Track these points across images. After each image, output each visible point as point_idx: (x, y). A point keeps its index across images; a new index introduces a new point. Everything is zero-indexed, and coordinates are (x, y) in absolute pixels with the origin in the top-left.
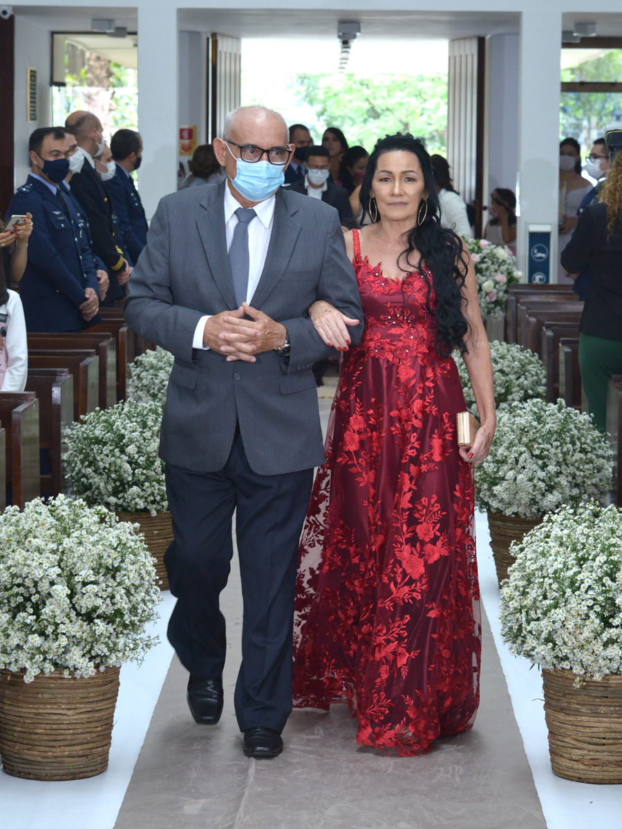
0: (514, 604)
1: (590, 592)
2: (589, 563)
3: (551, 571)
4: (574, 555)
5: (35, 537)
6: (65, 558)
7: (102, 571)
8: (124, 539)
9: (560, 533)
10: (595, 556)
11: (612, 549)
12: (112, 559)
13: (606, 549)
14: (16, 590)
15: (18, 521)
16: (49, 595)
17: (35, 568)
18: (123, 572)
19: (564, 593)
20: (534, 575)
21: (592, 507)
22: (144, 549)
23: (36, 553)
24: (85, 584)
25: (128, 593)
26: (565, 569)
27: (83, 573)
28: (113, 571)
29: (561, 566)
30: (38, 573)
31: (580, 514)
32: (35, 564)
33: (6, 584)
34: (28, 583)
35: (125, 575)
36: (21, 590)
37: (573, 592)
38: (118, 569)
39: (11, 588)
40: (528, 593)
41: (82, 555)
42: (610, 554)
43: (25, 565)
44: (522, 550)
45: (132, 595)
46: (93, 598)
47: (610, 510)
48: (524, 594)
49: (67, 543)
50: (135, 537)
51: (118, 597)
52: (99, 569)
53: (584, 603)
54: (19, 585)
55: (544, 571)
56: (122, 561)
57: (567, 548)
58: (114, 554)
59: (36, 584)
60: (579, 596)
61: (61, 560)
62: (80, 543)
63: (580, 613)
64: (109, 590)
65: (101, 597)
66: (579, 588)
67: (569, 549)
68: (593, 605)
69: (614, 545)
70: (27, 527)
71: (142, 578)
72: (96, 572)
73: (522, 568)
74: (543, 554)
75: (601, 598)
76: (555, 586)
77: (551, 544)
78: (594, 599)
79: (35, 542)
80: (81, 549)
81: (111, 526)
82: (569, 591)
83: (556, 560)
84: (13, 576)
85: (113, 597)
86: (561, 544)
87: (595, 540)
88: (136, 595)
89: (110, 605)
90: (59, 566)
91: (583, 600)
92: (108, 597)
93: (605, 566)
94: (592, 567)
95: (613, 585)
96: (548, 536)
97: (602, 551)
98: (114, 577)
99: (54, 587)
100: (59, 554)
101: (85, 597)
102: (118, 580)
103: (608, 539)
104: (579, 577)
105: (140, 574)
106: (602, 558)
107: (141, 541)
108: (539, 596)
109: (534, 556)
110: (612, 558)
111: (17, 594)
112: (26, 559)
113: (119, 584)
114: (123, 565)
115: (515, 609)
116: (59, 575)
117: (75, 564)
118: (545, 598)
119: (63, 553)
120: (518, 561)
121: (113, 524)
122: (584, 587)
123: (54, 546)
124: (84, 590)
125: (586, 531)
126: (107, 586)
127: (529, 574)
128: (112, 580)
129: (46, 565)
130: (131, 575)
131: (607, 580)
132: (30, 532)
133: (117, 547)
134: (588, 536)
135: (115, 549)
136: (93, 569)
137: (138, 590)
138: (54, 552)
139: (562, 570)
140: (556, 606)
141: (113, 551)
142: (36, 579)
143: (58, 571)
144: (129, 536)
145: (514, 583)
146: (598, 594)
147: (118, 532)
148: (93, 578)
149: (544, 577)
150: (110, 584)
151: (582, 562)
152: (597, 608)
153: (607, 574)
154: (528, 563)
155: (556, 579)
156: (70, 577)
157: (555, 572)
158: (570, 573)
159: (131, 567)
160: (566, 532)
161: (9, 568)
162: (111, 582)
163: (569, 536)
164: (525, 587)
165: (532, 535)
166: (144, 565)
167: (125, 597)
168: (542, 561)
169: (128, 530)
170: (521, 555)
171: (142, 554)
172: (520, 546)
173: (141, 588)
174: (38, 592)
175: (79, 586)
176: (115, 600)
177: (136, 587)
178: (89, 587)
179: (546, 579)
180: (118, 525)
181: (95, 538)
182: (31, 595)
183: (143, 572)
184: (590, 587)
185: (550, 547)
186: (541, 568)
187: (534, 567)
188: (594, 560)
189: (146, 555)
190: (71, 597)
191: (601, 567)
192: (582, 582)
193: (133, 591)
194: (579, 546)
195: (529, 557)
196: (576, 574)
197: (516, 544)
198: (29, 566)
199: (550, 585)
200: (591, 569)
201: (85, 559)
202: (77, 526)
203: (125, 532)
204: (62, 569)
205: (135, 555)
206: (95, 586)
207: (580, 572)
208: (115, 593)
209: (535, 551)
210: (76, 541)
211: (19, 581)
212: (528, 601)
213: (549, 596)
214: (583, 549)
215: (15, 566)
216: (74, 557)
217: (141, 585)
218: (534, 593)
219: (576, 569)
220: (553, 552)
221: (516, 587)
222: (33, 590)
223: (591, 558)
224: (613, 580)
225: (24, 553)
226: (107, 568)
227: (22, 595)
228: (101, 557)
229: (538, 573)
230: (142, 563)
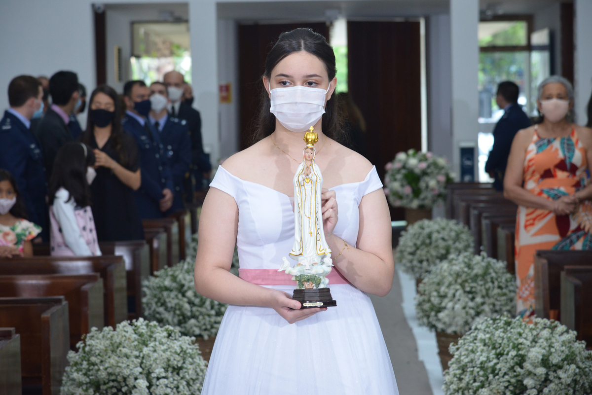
0: (453, 387)
1: (507, 377)
2: (505, 357)
3: (478, 362)
4: (494, 352)
5: (124, 347)
6: (144, 361)
7: (170, 370)
8: (184, 347)
9: (483, 337)
10: (508, 352)
11: (520, 346)
12: (176, 361)
13: (516, 347)
14: (111, 384)
15: (112, 337)
16: (135, 387)
17: (125, 368)
18: (184, 370)
19: (488, 378)
20: (467, 366)
21: (505, 319)
22: (199, 354)
23: (125, 358)
24: (158, 379)
25: (188, 384)
26: (488, 361)
27: (157, 371)
28: (177, 370)
29: (485, 359)
30: (126, 372)
31: (498, 323)
32: (124, 365)
33: (105, 380)
34: (120, 378)
35: (186, 372)
36: (115, 384)
37: (494, 376)
38: (181, 368)
39: (108, 383)
40: (462, 379)
41: (156, 359)
42: (519, 350)
43: (118, 366)
44: (458, 349)
45: (191, 385)
46: (164, 388)
47: (518, 320)
48: (460, 379)
49: (146, 350)
50: (192, 346)
51: (181, 387)
52: (168, 368)
53: (501, 384)
54: (113, 381)
55: (474, 363)
56: (184, 363)
57: (489, 346)
58: (178, 358)
59: (125, 379)
60: (498, 379)
61: (142, 363)
62: (155, 351)
63: (500, 391)
64: (175, 382)
65: (170, 388)
66: (498, 374)
67: (490, 348)
68: (508, 385)
69: (521, 344)
70: (118, 341)
71: (198, 374)
72: (166, 371)
73: (458, 361)
74: (473, 351)
75: (513, 380)
76: (481, 373)
77: (478, 344)
78: (509, 381)
79: (124, 350)
80: (156, 355)
81: (175, 339)
82: (491, 376)
83: (481, 355)
84: (110, 374)
85: (177, 387)
86: (485, 345)
87: (508, 341)
88: (193, 385)
89: (176, 392)
90: (141, 367)
91: (501, 382)
92: (175, 387)
93: (515, 359)
94: (506, 359)
95: (522, 371)
96: (476, 339)
97: (513, 348)
98: (178, 374)
99: (138, 381)
100: (141, 358)
101: (159, 387)
102: (181, 375)
103: (517, 339)
104: (498, 367)
105: (196, 371)
106: (513, 353)
107: (197, 349)
108: (470, 380)
109: (466, 353)
110: (520, 352)
111: (113, 387)
112: (118, 362)
113: (182, 378)
114: (185, 366)
115: (454, 390)
116: (141, 373)
117: (151, 365)
118: (475, 381)
119: (143, 358)
120: (456, 357)
121: (177, 337)
122: (501, 374)
123: (137, 353)
124: (158, 383)
125: (502, 334)
126: (174, 380)
127: (464, 365)
128: (177, 376)
129: (132, 366)
130: (190, 372)
131: (517, 368)
132: (120, 344)
133: (180, 353)
134: (503, 339)
135: (179, 355)
136: (164, 368)
137: (195, 382)
138: (137, 357)
139: (486, 362)
140: (482, 386)
141: (177, 356)
142: (125, 376)
143: (140, 370)
144: (188, 346)
145: (453, 372)
146: (511, 378)
147: (180, 343)
148: (163, 375)
149: (474, 367)
150: (176, 378)
151: (499, 356)
152: (511, 388)
153: (517, 364)
154: (462, 358)
155: (482, 368)
156: (148, 375)
157: (481, 363)
158: (492, 364)
159: (190, 367)
160: (488, 336)
161: (106, 369)
162: (176, 377)
163: (490, 339)
164: (461, 374)
165: (465, 339)
166: (199, 365)
167: (186, 387)
168: (472, 356)
169: (187, 342)
170: (457, 353)
171: (197, 357)
172: (457, 347)
173: (197, 381)
174: (126, 385)
175: (154, 381)
176: (179, 390)
177: (194, 380)
178: (161, 381)
179: (475, 368)
180: (180, 339)
181: (165, 347)
182: (122, 387)
183: (198, 370)
184: (505, 374)
185: (477, 346)
186: (472, 361)
187: (466, 360)
188: (507, 354)
189: (200, 358)
190: (149, 388)
191: (513, 359)
192: (500, 370)
193: (191, 383)
194: (497, 346)
195: (463, 353)
196: (496, 364)
197: (453, 345)
198: (120, 367)
199: (478, 372)
200: (505, 361)
201: (158, 361)
202: (152, 339)
203: (185, 343)
204: (143, 369)
205: (193, 359)
206: (165, 380)
207: (498, 363)
208: (179, 384)
209: (467, 350)
210: (152, 349)
211: (113, 378)
212: (463, 385)
213: (477, 380)
214: (500, 347)
215: (110, 367)
216: (151, 360)
217: (197, 379)
218: (467, 378)
219: (495, 361)
220: (479, 350)
221: (455, 375)
222: (123, 384)
223: (505, 353)
224: (522, 367)
225: (116, 358)
226: (174, 368)
227: (116, 387)
228: (169, 360)
229: (470, 365)
230: (197, 364)
